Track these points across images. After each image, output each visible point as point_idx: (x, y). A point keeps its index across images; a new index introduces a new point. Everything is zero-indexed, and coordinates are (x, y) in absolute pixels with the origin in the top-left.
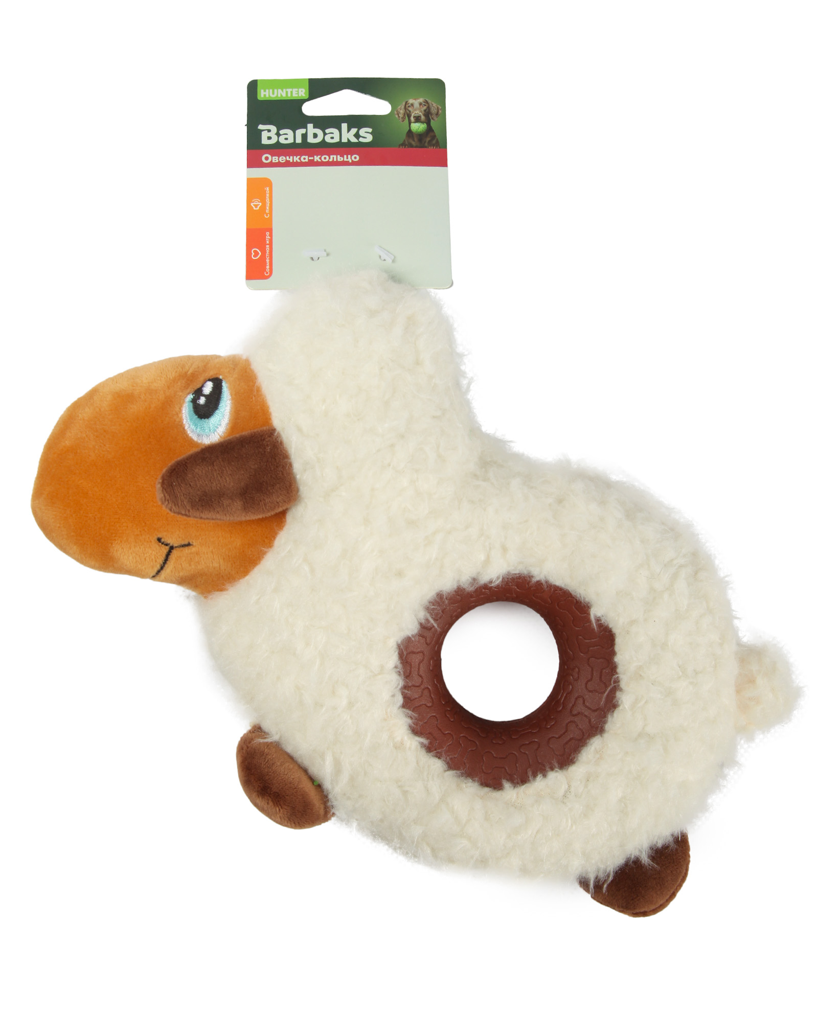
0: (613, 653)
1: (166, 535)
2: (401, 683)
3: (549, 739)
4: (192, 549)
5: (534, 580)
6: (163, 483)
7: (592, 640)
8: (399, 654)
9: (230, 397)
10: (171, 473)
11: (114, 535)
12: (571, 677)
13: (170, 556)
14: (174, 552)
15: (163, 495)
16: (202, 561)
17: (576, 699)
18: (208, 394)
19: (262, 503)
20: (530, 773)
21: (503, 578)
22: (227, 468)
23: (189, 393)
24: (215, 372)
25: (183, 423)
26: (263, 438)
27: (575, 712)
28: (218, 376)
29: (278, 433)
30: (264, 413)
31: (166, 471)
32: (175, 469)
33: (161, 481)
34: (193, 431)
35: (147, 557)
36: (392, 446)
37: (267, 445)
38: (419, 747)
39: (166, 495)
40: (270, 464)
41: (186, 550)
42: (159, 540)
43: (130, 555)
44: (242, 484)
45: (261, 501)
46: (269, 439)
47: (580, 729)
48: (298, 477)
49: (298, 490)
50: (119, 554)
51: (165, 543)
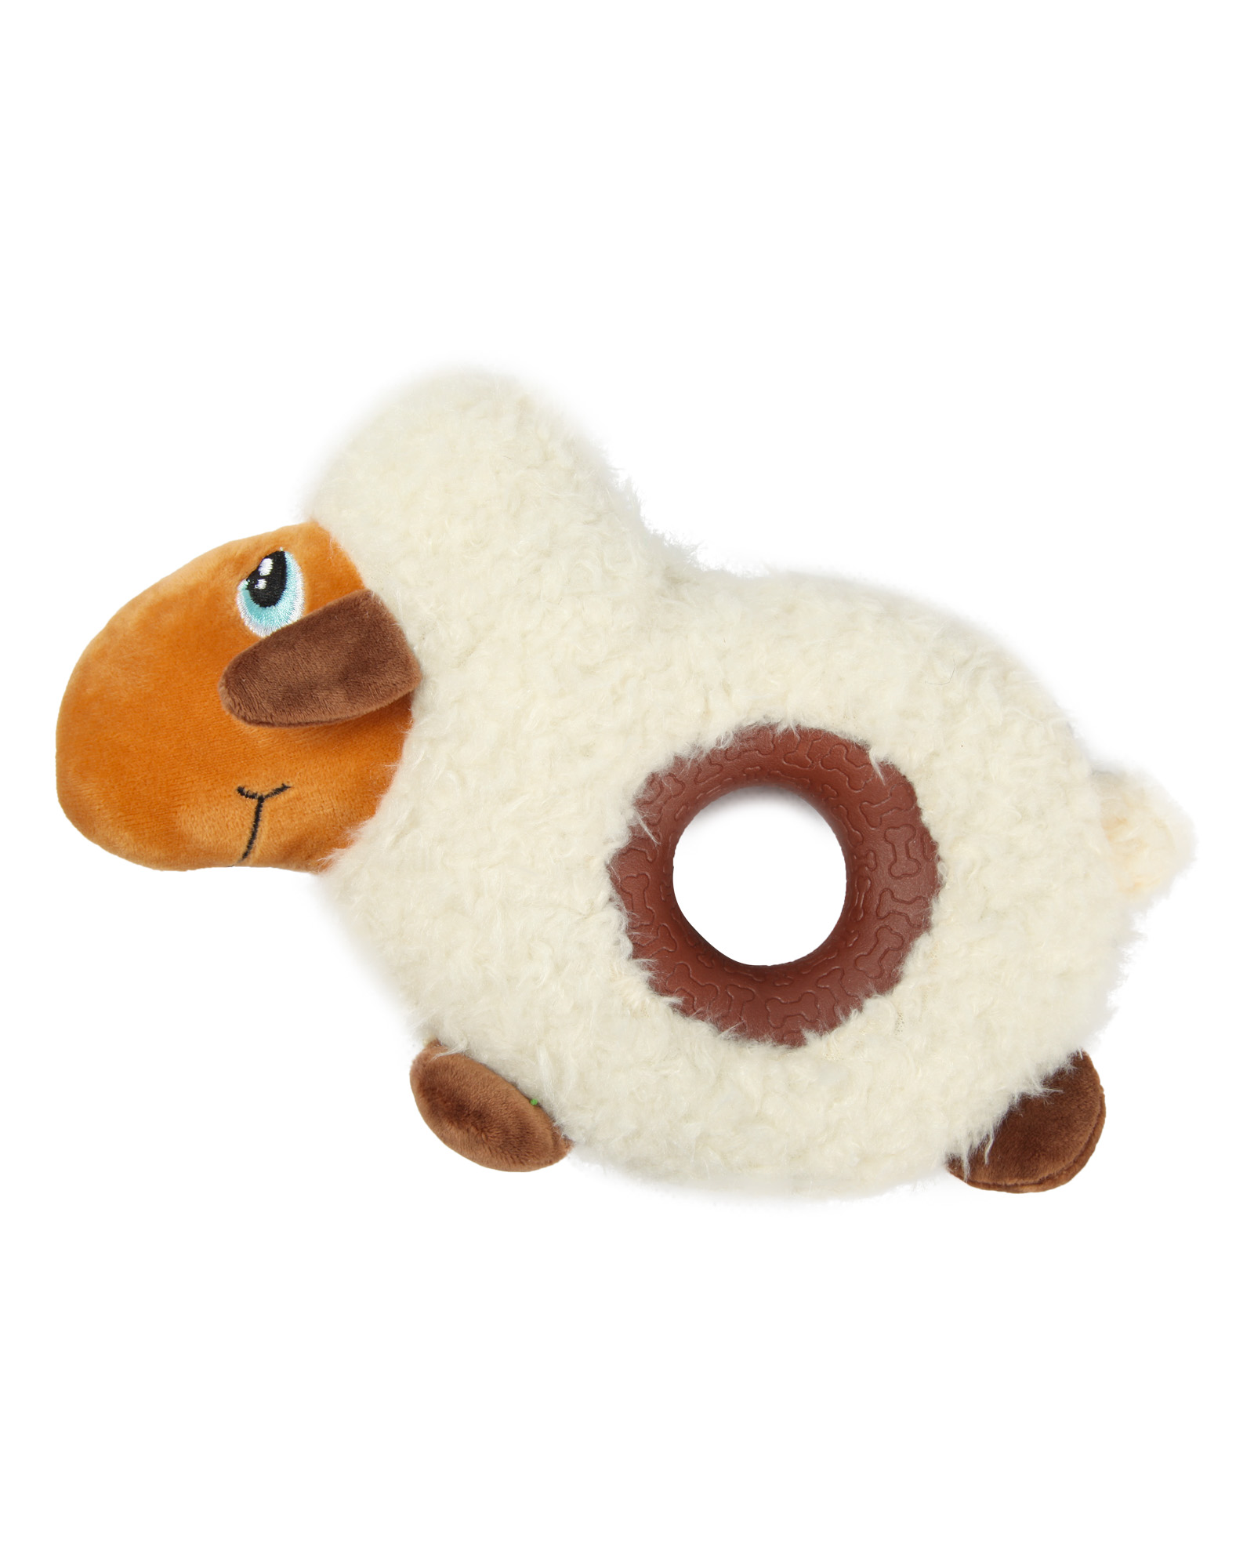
0: (917, 812)
1: (249, 781)
2: (625, 922)
3: (856, 960)
4: (290, 794)
5: (780, 729)
6: (227, 684)
7: (883, 803)
8: (611, 878)
9: (298, 568)
10: (236, 668)
11: (176, 799)
12: (867, 869)
13: (262, 813)
14: (266, 804)
15: (230, 699)
16: (307, 808)
17: (881, 895)
18: (268, 574)
19: (373, 686)
20: (839, 1011)
21: (736, 735)
22: (315, 649)
23: (241, 580)
24: (273, 545)
25: (240, 618)
26: (356, 603)
27: (883, 914)
28: (277, 549)
29: (375, 594)
30: (351, 578)
31: (228, 669)
32: (240, 663)
33: (224, 681)
34: (256, 626)
35: (229, 821)
36: (538, 570)
37: (365, 611)
38: (670, 1011)
39: (235, 697)
40: (374, 634)
41: (282, 798)
42: (241, 791)
43: (205, 824)
44: (340, 667)
45: (370, 685)
46: (365, 602)
47: (896, 934)
48: (416, 649)
49: (419, 666)
50: (189, 826)
51: (250, 794)
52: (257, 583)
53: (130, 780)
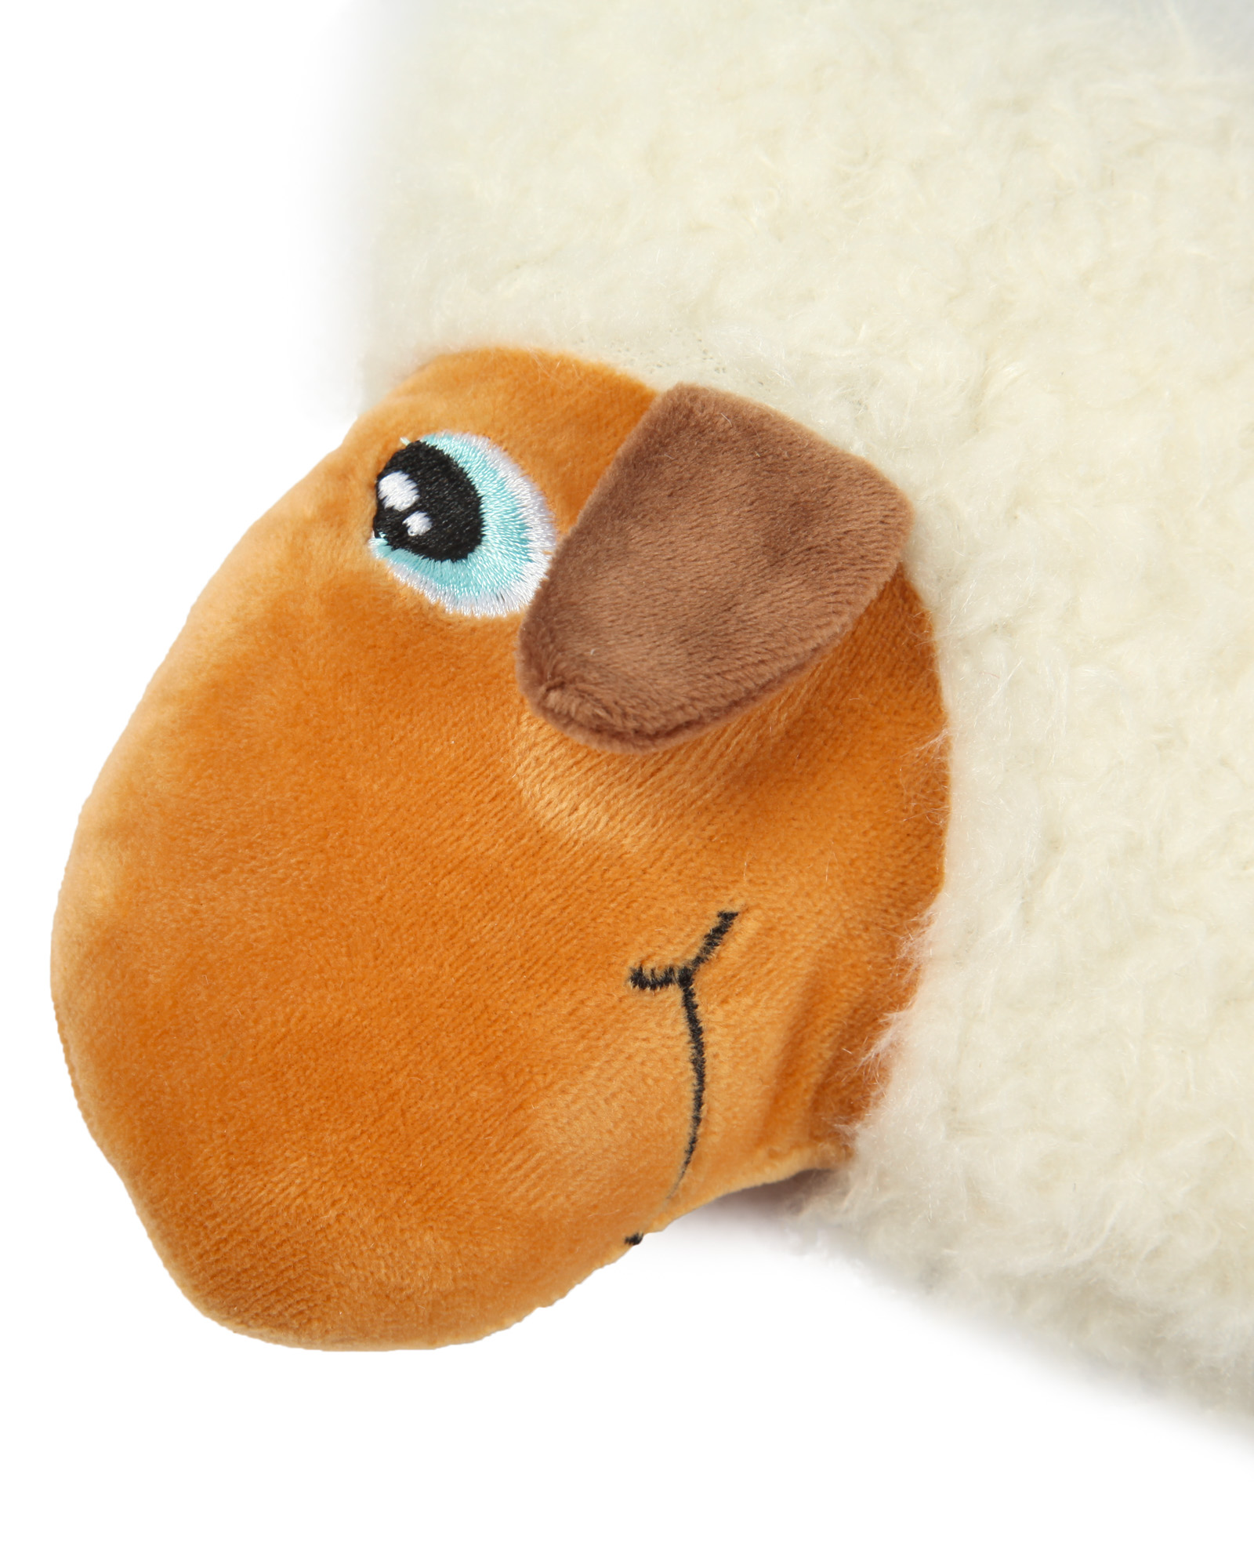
1: (649, 944)
13: (699, 1011)
14: (701, 981)
18: (414, 499)
23: (367, 541)
26: (685, 413)
34: (473, 602)
37: (715, 416)
41: (731, 948)
46: (698, 404)
51: (660, 974)
52: (405, 528)
53: (383, 1095)
